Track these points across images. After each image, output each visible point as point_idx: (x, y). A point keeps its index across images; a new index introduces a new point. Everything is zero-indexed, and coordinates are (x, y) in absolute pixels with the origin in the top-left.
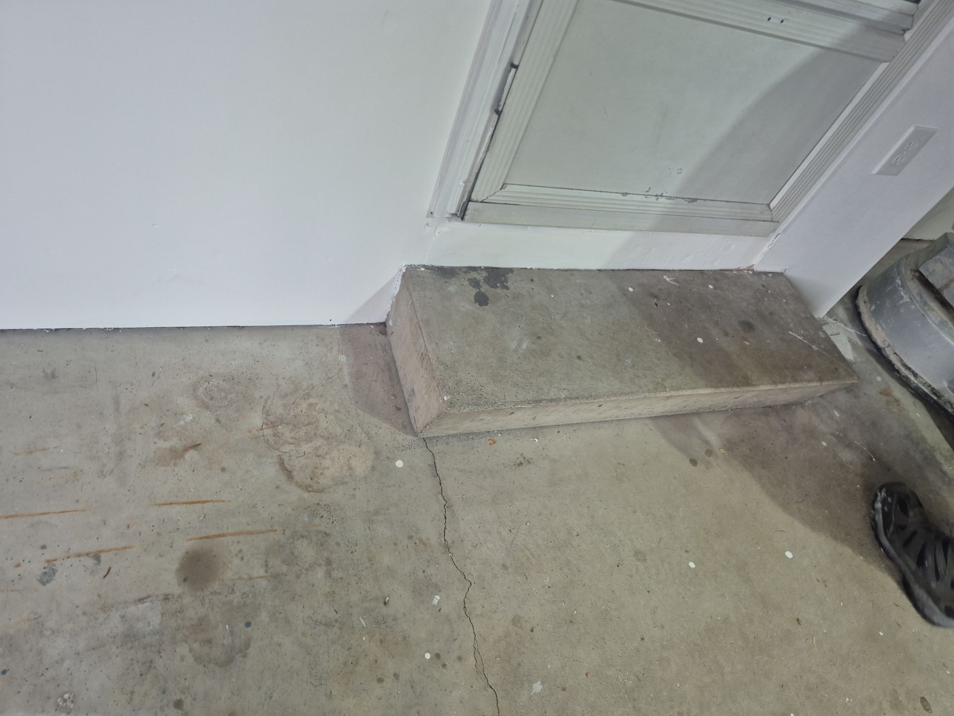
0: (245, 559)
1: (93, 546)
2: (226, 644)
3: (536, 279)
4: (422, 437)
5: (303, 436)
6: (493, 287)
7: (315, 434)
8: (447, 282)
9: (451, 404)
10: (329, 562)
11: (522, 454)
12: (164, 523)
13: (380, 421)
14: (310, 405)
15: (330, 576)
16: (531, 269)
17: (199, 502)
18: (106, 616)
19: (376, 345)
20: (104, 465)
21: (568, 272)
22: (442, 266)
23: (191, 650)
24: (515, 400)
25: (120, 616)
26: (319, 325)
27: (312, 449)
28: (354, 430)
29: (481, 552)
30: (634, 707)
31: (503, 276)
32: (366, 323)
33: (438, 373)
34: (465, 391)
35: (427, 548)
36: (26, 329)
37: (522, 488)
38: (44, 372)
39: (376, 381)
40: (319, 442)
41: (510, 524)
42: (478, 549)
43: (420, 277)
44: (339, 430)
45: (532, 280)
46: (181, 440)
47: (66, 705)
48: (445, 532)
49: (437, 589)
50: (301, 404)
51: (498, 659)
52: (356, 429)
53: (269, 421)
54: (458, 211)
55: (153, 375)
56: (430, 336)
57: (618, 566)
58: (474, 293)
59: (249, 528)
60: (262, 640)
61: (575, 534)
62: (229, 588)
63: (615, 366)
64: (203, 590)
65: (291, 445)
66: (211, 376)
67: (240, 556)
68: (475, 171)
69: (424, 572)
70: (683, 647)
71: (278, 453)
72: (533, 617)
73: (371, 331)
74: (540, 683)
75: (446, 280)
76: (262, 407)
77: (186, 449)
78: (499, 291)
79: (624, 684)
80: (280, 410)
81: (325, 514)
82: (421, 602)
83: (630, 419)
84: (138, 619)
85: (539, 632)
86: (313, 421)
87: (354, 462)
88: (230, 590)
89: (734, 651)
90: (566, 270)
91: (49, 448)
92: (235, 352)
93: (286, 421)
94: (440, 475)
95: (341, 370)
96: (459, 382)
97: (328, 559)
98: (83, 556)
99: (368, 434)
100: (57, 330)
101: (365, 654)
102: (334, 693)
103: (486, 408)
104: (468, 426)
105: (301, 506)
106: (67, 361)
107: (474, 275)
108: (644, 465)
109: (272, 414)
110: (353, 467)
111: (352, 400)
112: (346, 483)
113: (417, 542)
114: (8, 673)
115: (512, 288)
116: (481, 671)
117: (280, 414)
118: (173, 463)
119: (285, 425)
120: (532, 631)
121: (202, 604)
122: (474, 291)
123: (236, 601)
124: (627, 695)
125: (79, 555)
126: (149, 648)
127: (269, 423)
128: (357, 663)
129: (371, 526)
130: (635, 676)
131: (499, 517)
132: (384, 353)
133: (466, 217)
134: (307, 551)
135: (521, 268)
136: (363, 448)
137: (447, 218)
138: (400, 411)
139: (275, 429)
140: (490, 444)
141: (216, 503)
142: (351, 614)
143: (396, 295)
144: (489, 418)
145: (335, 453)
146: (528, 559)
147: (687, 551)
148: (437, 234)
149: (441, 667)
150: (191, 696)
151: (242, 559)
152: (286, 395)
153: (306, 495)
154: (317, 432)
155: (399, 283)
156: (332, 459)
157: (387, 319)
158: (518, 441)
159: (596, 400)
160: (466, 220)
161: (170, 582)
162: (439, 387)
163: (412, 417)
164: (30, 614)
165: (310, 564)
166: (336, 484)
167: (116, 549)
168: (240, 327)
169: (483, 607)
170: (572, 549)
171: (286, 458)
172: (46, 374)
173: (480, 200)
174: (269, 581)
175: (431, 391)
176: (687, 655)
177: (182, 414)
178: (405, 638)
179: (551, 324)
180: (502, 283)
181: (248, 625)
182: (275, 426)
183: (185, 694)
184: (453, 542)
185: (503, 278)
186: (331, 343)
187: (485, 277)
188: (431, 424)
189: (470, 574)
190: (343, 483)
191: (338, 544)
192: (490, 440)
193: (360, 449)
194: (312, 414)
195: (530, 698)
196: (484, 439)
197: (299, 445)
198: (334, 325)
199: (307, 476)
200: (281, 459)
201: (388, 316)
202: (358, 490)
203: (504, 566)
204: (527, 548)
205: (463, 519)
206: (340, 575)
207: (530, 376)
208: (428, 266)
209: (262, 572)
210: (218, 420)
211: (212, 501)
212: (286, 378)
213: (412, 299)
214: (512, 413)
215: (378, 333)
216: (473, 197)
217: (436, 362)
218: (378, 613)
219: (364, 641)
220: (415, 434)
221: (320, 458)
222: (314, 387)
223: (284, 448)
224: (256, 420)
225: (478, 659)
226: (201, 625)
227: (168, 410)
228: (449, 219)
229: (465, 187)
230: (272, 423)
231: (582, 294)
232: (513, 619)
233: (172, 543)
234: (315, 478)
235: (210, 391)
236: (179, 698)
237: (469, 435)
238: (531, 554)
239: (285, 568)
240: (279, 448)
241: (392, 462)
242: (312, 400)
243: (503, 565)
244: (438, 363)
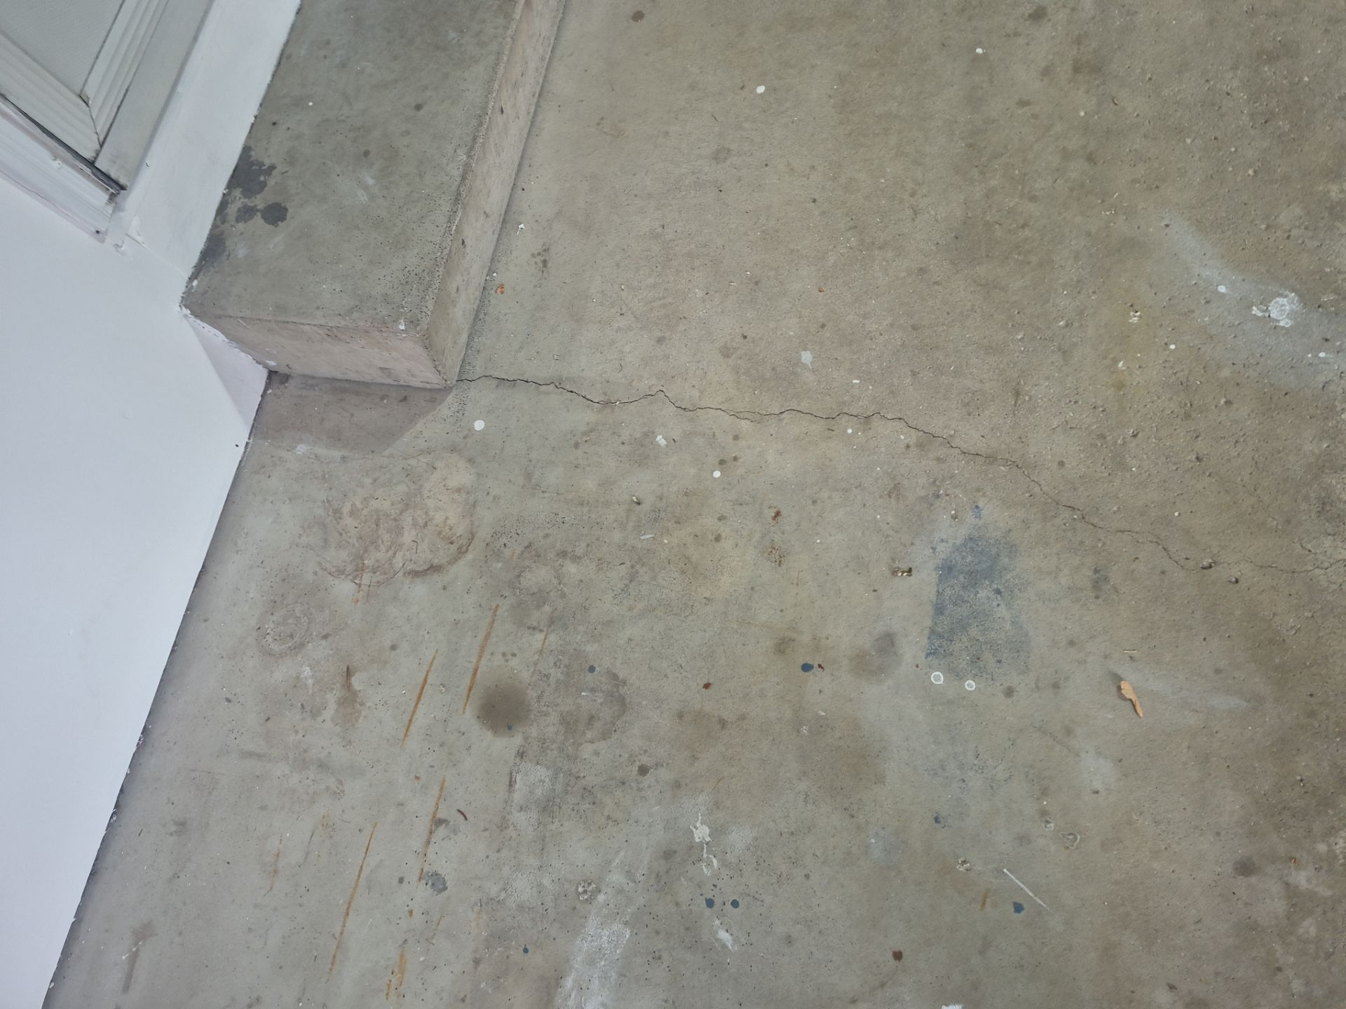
0: (516, 652)
1: (423, 824)
2: (602, 700)
3: (275, 118)
4: (454, 382)
5: (390, 537)
6: (264, 188)
7: (395, 520)
8: (229, 255)
9: (413, 322)
10: (563, 554)
11: (533, 256)
12: (430, 736)
13: (412, 430)
14: (352, 513)
15: (579, 558)
16: (256, 117)
17: (423, 688)
18: (512, 827)
19: (300, 396)
20: (328, 788)
21: (282, 63)
22: (201, 252)
23: (592, 742)
24: (443, 231)
25: (519, 811)
26: (239, 465)
27: (413, 530)
28: (409, 468)
29: (631, 363)
30: (880, 248)
31: (251, 167)
32: (260, 398)
33: (361, 324)
34: (402, 296)
35: (598, 430)
36: (101, 844)
37: (576, 274)
38: (171, 834)
39: (352, 415)
40: (407, 519)
41: (613, 311)
42: (625, 365)
43: (206, 292)
44: (402, 488)
45: (274, 124)
46: (333, 689)
47: (590, 891)
48: (588, 399)
49: (649, 435)
50: (346, 525)
51: (756, 392)
52: (409, 465)
53: (351, 573)
54: (108, 189)
55: (228, 700)
56: (304, 313)
57: (721, 191)
58: (262, 221)
59: (481, 637)
60: (615, 658)
61: (660, 230)
62: (541, 680)
63: (451, 58)
64: (531, 710)
65: (397, 556)
66: (259, 628)
67: (509, 657)
68: (38, 131)
69: (623, 443)
70: (846, 153)
71: (400, 574)
72: (731, 329)
73: (275, 395)
74: (804, 352)
75: (225, 254)
76: (329, 576)
77: (348, 685)
78: (271, 182)
79: (851, 248)
80: (344, 554)
81: (504, 540)
82: (655, 459)
83: (545, 77)
84: (531, 792)
85: (750, 329)
86: (375, 517)
87: (453, 482)
88: (545, 679)
89: (878, 87)
90: (279, 64)
91: (278, 850)
92: (237, 588)
93: (361, 552)
94: (515, 378)
95: (316, 456)
96: (386, 299)
97: (558, 554)
98: (431, 838)
99: (422, 452)
100: (117, 806)
101: (682, 546)
102: (706, 595)
103: (439, 276)
104: (461, 312)
105: (481, 567)
106: (167, 803)
107: (232, 210)
108: (613, 90)
109: (345, 566)
110: (460, 486)
111: (367, 456)
112: (475, 503)
113: (585, 439)
114: (528, 947)
115: (274, 160)
116: (759, 418)
117: (348, 555)
118: (358, 706)
119: (367, 555)
120: (745, 337)
121: (545, 715)
122: (258, 220)
123: (559, 675)
124: (864, 250)
125: (428, 842)
126: (569, 788)
127: (355, 574)
128: (688, 558)
129: (542, 489)
130: (848, 230)
131: (600, 322)
132: (316, 389)
133: (122, 181)
134: (537, 577)
135: (250, 132)
136: (439, 464)
137: (114, 211)
138: (408, 398)
139: (366, 569)
140: (502, 293)
141: (432, 668)
142: (633, 547)
143: (227, 337)
144: (459, 278)
145: (431, 503)
146: (664, 306)
147: (742, 88)
148: (139, 239)
149: (734, 463)
150: (641, 754)
151: (514, 655)
152: (326, 541)
153: (469, 556)
154: (392, 517)
155: (208, 328)
156: (437, 509)
157: (266, 366)
158: (513, 252)
159: (489, 112)
160: (128, 184)
161: (503, 746)
162: (383, 329)
163: (421, 385)
164: (473, 911)
165: (555, 577)
166: (471, 515)
167: (439, 799)
168: (200, 572)
169: (694, 386)
170: (676, 242)
171: (410, 567)
172: (176, 832)
173: (98, 147)
174: (553, 631)
175: (387, 343)
176: (857, 153)
177: (298, 678)
178: (686, 494)
179: (352, 125)
180: (261, 172)
181: (592, 669)
182: (363, 567)
183: (635, 761)
184: (605, 394)
185: (254, 168)
186: (272, 457)
187: (242, 193)
188: (437, 363)
189: (650, 388)
190: (474, 505)
191: (546, 536)
192: (496, 292)
193: (438, 469)
194: (366, 516)
195: (814, 372)
196: (491, 298)
197: (401, 545)
198: (247, 443)
199: (446, 547)
200: (409, 573)
201: (260, 364)
202: (491, 490)
203: (660, 340)
204: (651, 302)
205: (583, 370)
206: (583, 545)
207: (417, 193)
208: (192, 273)
209: (540, 636)
210: (325, 637)
211: (428, 672)
212: (301, 533)
213: (237, 318)
214: (463, 242)
215: (282, 387)
216: (88, 155)
217: (345, 320)
218: (645, 516)
219: (668, 543)
220: (447, 390)
221: (429, 524)
222: (328, 501)
223: (396, 565)
224: (344, 589)
225: (747, 415)
226: (570, 724)
227: (286, 694)
228: (117, 208)
229: (65, 161)
230: (356, 570)
231: (325, 57)
232: (722, 355)
233: (460, 732)
234: (453, 539)
235: (280, 636)
236: (637, 768)
237: (478, 317)
238: (660, 300)
239: (547, 608)
240: (394, 571)
241: (473, 434)
242: (346, 509)
243: (658, 341)
244: (347, 318)
